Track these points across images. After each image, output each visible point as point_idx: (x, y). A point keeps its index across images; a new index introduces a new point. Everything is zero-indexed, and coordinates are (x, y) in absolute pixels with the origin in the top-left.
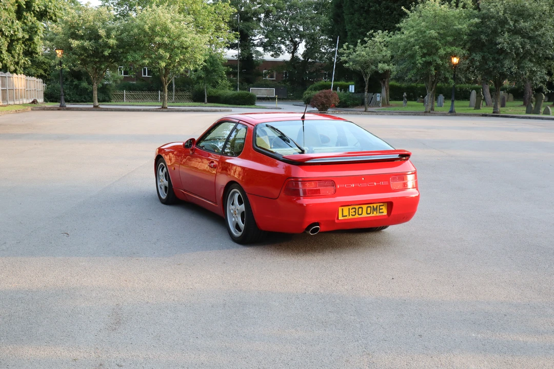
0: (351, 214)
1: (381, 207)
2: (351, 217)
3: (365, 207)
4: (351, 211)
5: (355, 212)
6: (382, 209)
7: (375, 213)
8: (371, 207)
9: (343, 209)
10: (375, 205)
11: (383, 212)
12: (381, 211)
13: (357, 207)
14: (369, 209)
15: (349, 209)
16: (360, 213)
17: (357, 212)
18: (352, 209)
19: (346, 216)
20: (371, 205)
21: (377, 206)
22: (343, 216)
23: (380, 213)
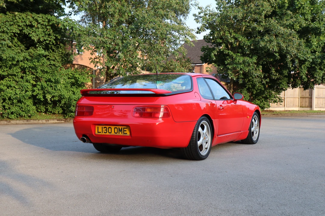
0: (103, 131)
1: (125, 129)
2: (103, 133)
3: (113, 127)
4: (103, 129)
5: (106, 130)
6: (126, 131)
7: (120, 133)
8: (117, 128)
9: (98, 127)
10: (120, 127)
11: (127, 133)
12: (125, 132)
13: (107, 127)
14: (116, 129)
15: (102, 127)
16: (110, 131)
17: (107, 130)
18: (104, 128)
19: (100, 132)
20: (118, 127)
21: (122, 128)
22: (98, 132)
23: (124, 133)
